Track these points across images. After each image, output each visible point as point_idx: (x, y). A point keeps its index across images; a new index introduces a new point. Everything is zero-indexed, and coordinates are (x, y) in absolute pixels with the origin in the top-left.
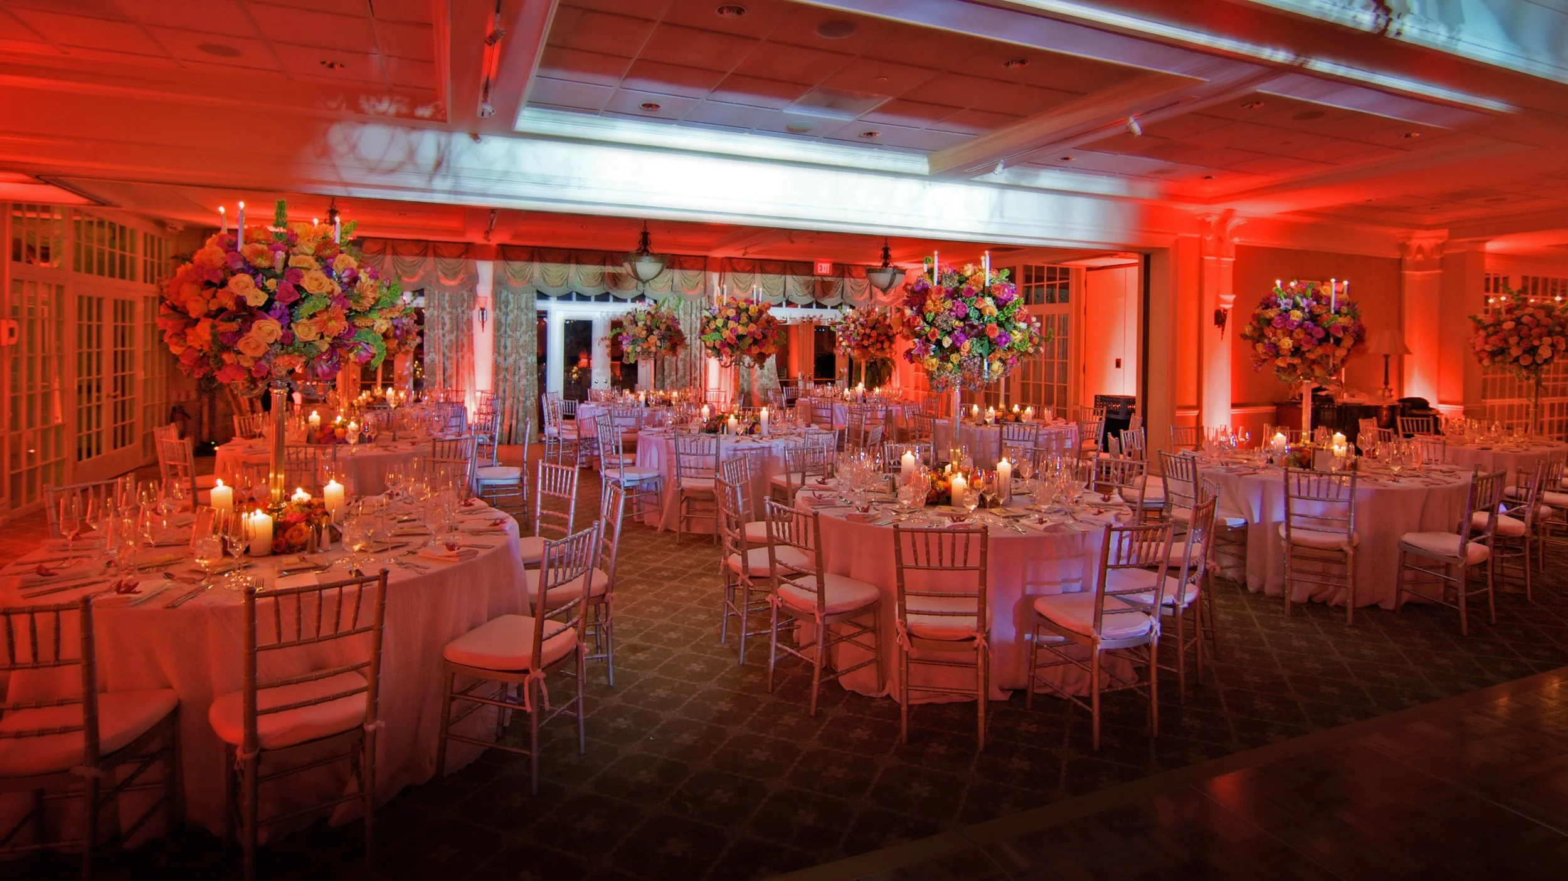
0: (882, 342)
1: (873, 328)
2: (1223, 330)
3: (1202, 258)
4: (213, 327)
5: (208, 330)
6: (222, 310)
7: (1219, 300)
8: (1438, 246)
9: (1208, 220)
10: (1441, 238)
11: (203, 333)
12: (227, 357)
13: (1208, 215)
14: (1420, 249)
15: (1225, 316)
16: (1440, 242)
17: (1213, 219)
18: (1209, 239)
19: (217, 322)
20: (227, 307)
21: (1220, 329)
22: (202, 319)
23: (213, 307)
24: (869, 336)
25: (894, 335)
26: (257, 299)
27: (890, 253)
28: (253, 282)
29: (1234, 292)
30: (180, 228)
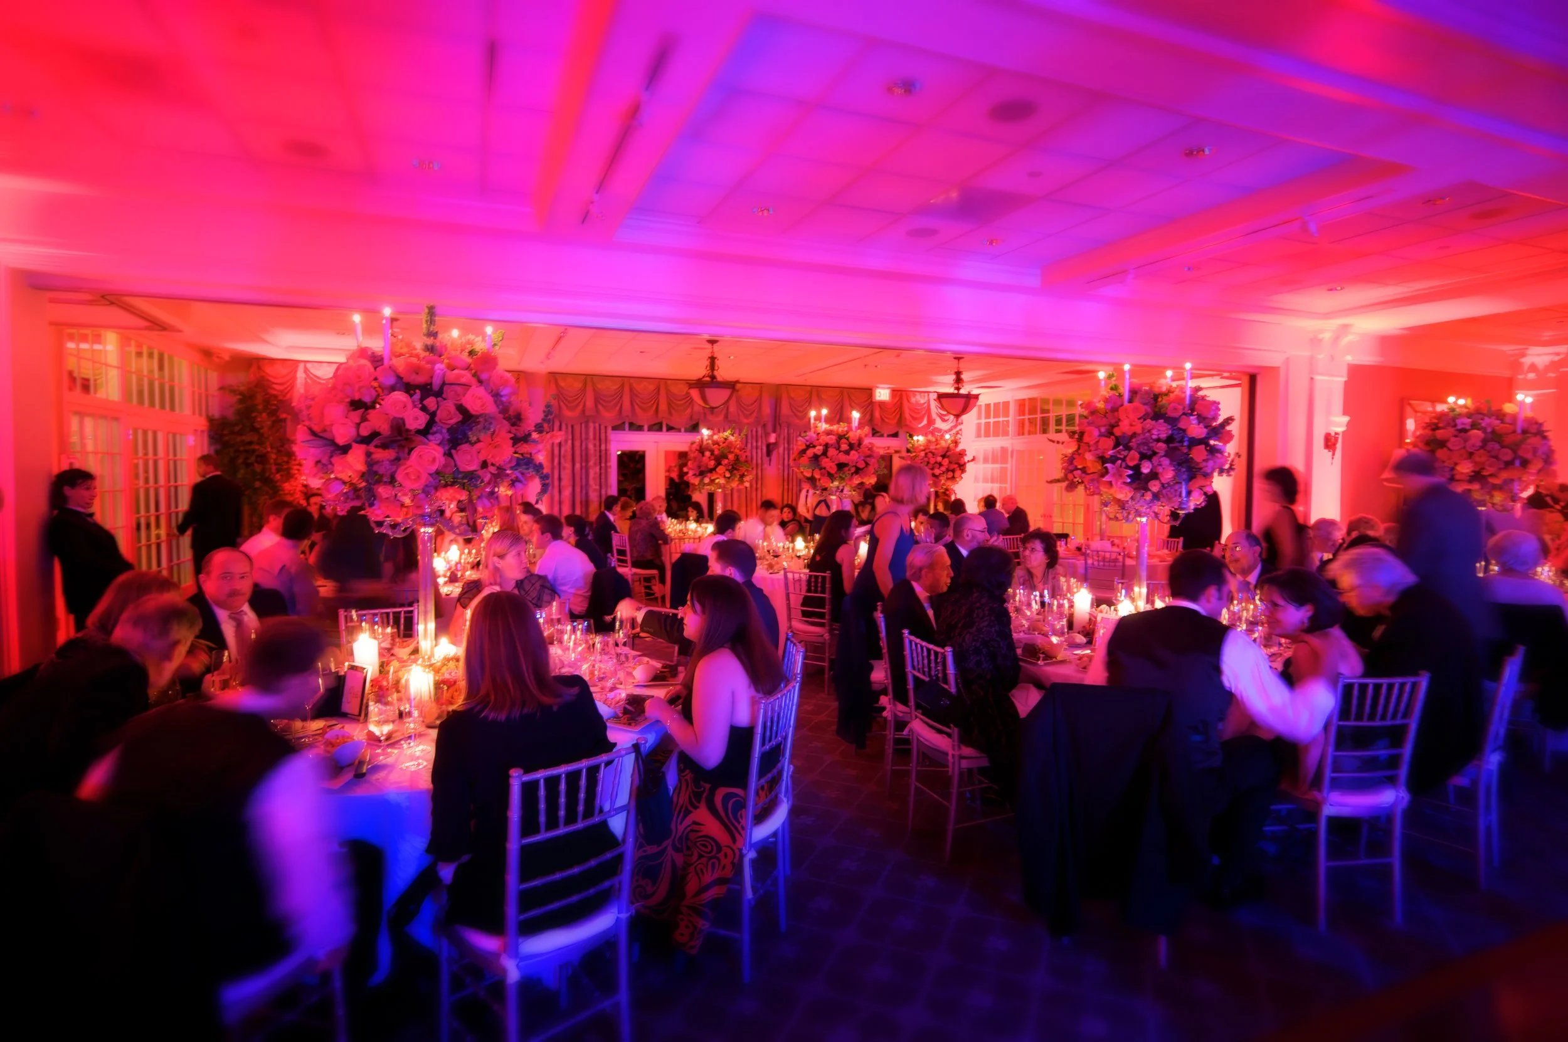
0: (953, 471)
1: (944, 456)
2: (1334, 454)
3: (1312, 379)
4: (368, 455)
5: (362, 458)
6: (375, 434)
7: (1329, 423)
8: (1553, 363)
9: (1320, 336)
10: (1558, 354)
11: (354, 464)
12: (383, 491)
13: (1322, 331)
14: (1533, 368)
15: (1336, 439)
16: (1557, 358)
17: (1327, 336)
18: (1321, 356)
19: (371, 448)
20: (381, 430)
21: (1331, 453)
22: (355, 445)
23: (365, 432)
24: (941, 465)
25: (965, 464)
26: (415, 420)
27: (963, 376)
28: (410, 401)
29: (1345, 413)
30: (227, 357)
